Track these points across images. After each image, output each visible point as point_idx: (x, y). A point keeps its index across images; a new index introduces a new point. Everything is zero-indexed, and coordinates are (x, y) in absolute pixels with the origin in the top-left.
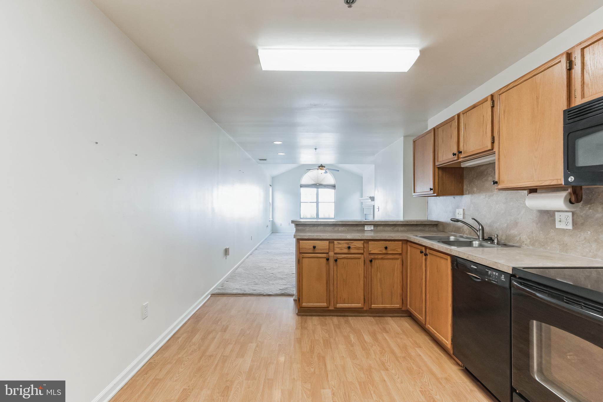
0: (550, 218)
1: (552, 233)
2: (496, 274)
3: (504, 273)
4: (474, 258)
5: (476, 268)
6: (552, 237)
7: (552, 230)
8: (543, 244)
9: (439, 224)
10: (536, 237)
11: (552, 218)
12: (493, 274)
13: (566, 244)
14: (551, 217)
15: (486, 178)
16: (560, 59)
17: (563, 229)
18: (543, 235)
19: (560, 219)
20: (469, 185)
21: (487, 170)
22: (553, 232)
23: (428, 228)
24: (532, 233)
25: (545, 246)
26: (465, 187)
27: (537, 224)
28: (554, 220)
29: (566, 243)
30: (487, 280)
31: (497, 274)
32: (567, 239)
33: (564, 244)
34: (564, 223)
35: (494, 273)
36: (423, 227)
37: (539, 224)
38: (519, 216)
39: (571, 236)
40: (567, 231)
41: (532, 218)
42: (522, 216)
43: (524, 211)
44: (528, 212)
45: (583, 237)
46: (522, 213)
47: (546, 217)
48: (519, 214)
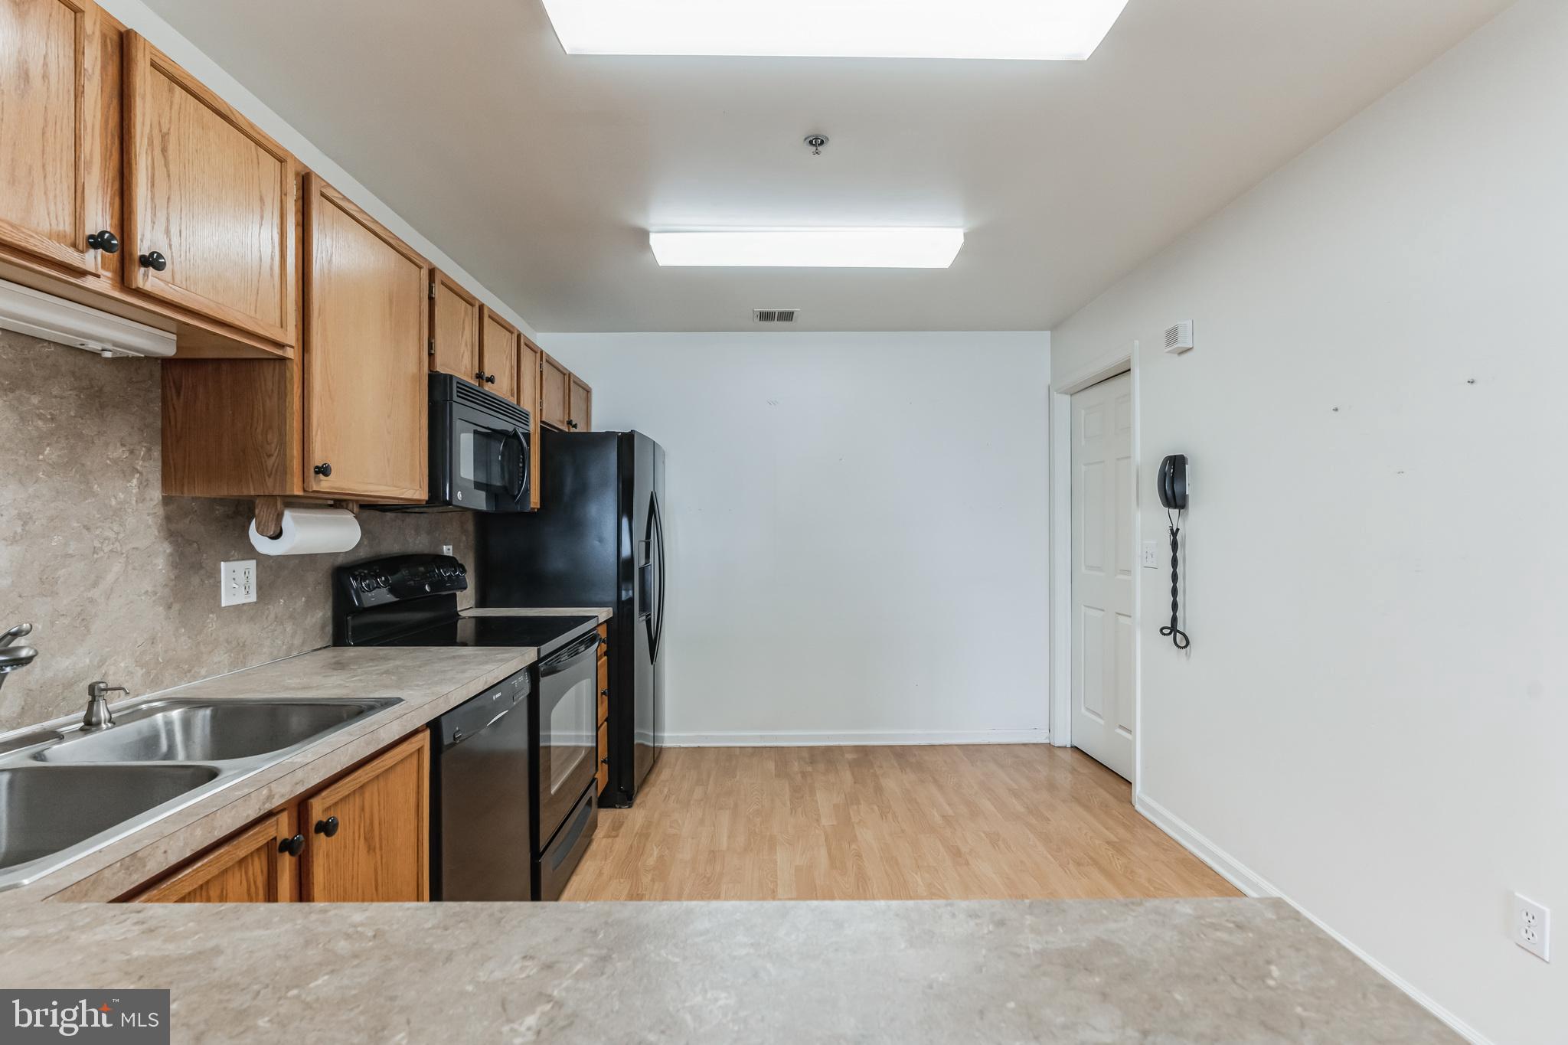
0: (206, 582)
1: (210, 625)
6: (211, 635)
7: (211, 615)
8: (187, 666)
10: (166, 651)
13: (243, 644)
14: (210, 577)
17: (239, 606)
18: (189, 637)
19: (232, 579)
22: (215, 619)
24: (153, 643)
25: (192, 671)
27: (169, 607)
28: (216, 586)
29: (243, 640)
32: (245, 630)
33: (239, 644)
34: (241, 589)
37: (176, 607)
38: (95, 593)
39: (252, 619)
40: (245, 608)
41: (150, 589)
42: (112, 589)
43: (117, 567)
44: (134, 569)
45: (272, 616)
46: (110, 578)
47: (195, 580)
48: (95, 584)
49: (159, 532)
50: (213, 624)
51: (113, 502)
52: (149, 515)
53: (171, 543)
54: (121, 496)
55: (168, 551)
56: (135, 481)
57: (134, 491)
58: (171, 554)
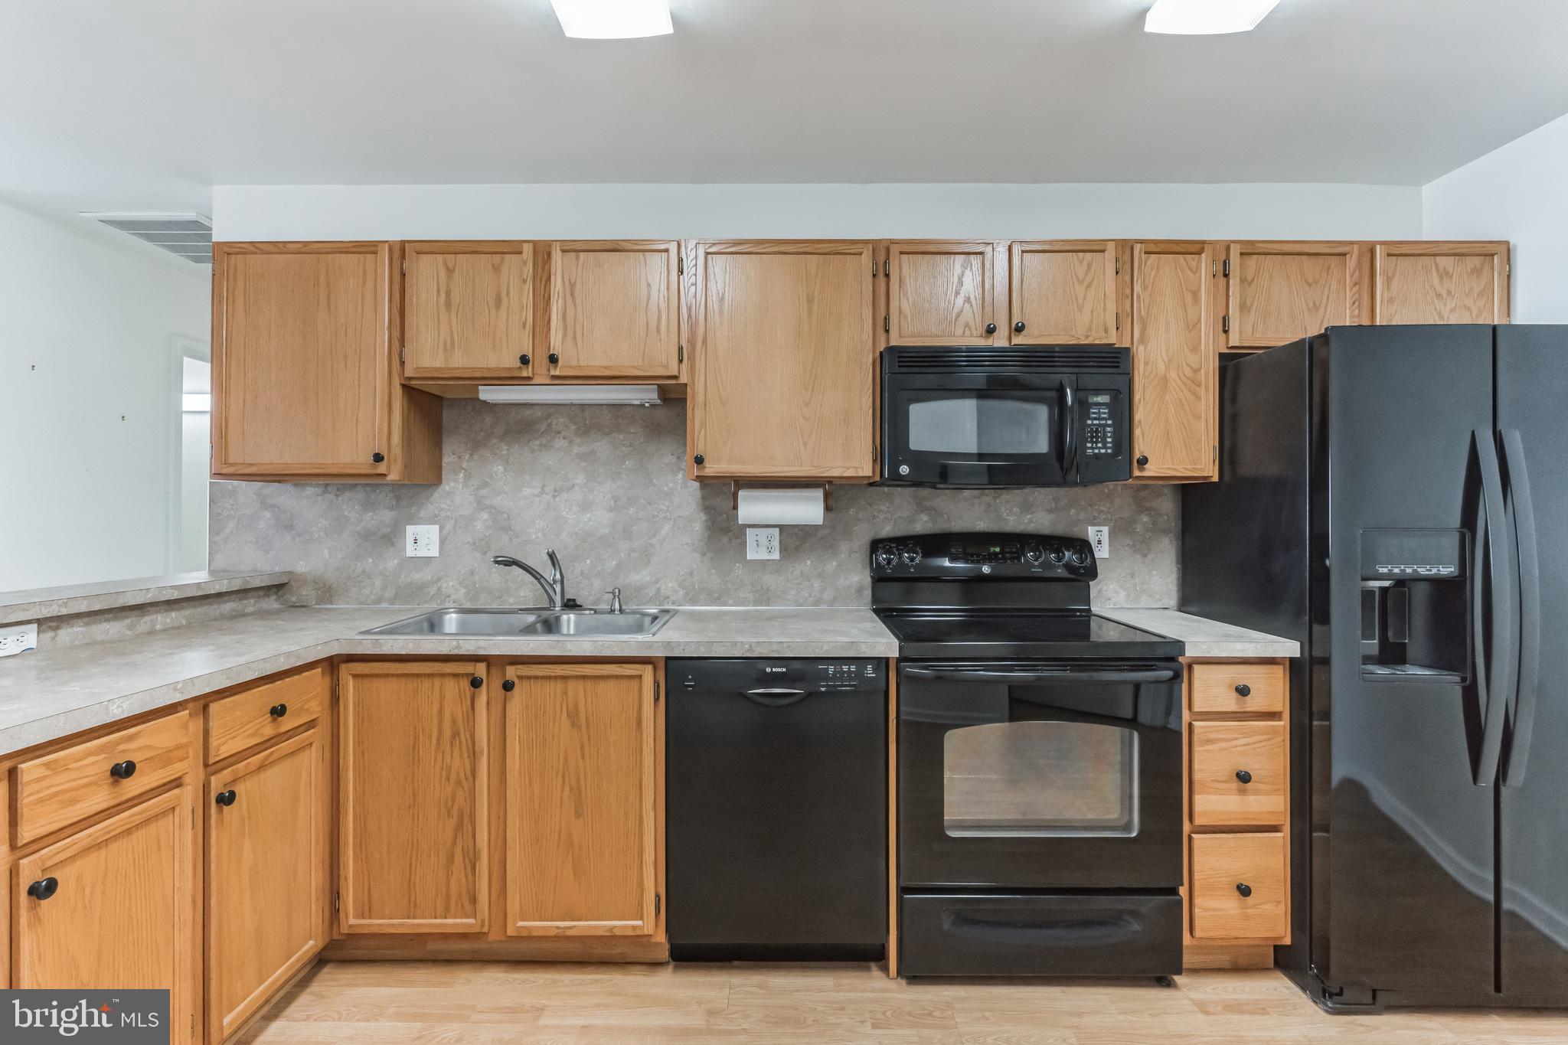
0: (734, 541)
2: (849, 669)
3: (869, 661)
4: (775, 647)
5: (784, 670)
6: (738, 578)
7: (737, 564)
9: (292, 582)
10: (701, 582)
11: (739, 541)
12: (842, 672)
13: (768, 589)
14: (737, 538)
15: (545, 442)
16: (862, 250)
17: (762, 561)
18: (718, 576)
19: (757, 541)
20: (471, 455)
21: (549, 421)
22: (741, 567)
23: (252, 601)
24: (691, 575)
25: (722, 600)
26: (448, 459)
27: (704, 554)
28: (744, 545)
29: (767, 586)
30: (823, 689)
31: (853, 668)
32: (769, 580)
33: (763, 589)
34: (765, 548)
35: (845, 668)
36: (240, 600)
37: (709, 555)
38: (654, 541)
39: (776, 571)
40: (769, 562)
41: (689, 542)
42: (664, 540)
43: (667, 527)
44: (679, 529)
45: (798, 572)
46: (663, 533)
47: (725, 539)
48: (654, 536)
49: (697, 506)
50: (738, 570)
51: (666, 489)
52: (690, 495)
53: (705, 513)
54: (671, 485)
55: (704, 519)
56: (680, 476)
57: (680, 482)
58: (706, 521)
